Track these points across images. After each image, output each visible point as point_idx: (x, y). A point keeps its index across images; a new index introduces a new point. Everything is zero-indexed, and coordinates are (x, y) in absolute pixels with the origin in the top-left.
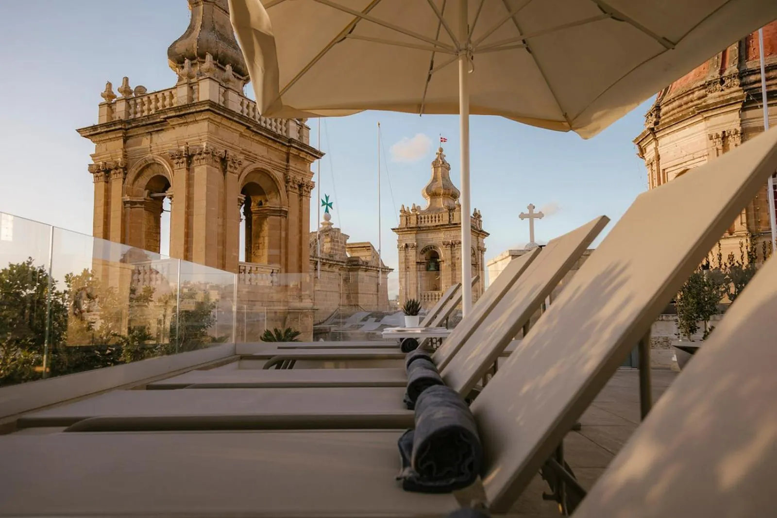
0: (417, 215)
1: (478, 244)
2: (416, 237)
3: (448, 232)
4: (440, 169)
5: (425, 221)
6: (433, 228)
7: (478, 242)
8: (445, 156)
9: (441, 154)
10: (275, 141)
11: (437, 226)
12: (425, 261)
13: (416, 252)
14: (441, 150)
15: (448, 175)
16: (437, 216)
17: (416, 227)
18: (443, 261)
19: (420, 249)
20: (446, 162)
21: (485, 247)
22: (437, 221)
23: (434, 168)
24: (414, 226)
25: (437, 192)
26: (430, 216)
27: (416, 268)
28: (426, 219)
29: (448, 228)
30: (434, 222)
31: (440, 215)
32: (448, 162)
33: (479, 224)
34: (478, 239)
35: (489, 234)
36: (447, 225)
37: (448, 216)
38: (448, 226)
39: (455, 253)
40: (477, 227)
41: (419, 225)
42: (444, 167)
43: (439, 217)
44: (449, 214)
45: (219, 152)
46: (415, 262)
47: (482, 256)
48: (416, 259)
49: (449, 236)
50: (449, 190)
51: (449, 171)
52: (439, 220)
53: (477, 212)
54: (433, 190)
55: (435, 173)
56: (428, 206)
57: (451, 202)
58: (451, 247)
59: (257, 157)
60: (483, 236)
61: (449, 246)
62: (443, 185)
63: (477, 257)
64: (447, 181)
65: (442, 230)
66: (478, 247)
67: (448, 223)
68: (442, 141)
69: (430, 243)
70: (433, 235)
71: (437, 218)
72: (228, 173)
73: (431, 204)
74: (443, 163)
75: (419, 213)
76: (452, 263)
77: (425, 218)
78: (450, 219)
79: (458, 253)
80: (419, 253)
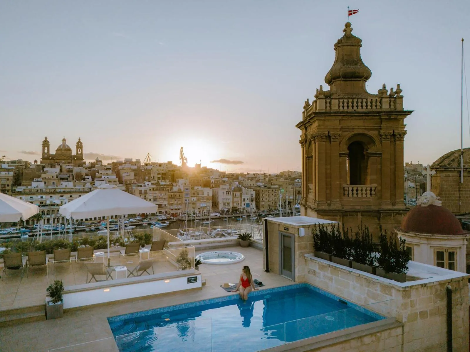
10: (368, 116)
45: (324, 134)
59: (355, 128)
72: (332, 142)
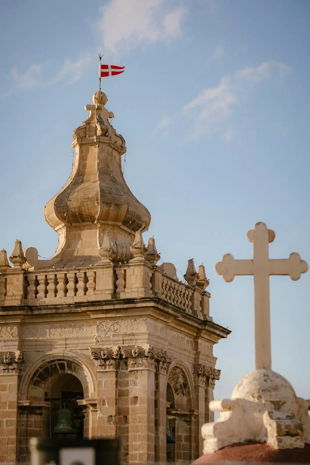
0: (26, 273)
1: (196, 359)
2: (20, 335)
3: (110, 323)
4: (94, 151)
5: (46, 292)
6: (67, 310)
7: (197, 353)
8: (111, 115)
9: (99, 109)
11: (78, 305)
12: (43, 404)
13: (20, 377)
14: (102, 99)
15: (120, 166)
16: (80, 275)
17: (20, 308)
18: (94, 405)
19: (31, 370)
20: (114, 131)
21: (217, 367)
22: (81, 292)
23: (81, 145)
24: (17, 303)
25: (85, 213)
26: (60, 275)
27: (18, 422)
28: (51, 286)
29: (107, 311)
30: (71, 293)
31: (90, 274)
32: (118, 132)
33: (202, 303)
34: (197, 344)
35: (229, 332)
36: (107, 302)
37: (109, 280)
38: (111, 307)
39: (127, 384)
40: (195, 312)
41: (31, 301)
42: (109, 144)
43: (86, 280)
44: (115, 272)
46: (16, 405)
47: (206, 392)
48: (18, 399)
49: (111, 334)
50: (117, 206)
51: (123, 157)
52: (86, 290)
53: (197, 270)
54: (73, 204)
55: (83, 158)
56: (59, 251)
57: (122, 238)
58: (117, 367)
60: (213, 338)
61: (112, 362)
62: (102, 191)
63: (193, 396)
64: (114, 181)
65: (93, 316)
66: (196, 366)
67: (109, 298)
68: (104, 74)
69: (58, 351)
70: (67, 330)
71: (81, 284)
73: (68, 245)
74: (105, 133)
75: (32, 269)
76: (119, 412)
77: (47, 284)
78: (116, 287)
79: (135, 384)
80: (27, 380)
